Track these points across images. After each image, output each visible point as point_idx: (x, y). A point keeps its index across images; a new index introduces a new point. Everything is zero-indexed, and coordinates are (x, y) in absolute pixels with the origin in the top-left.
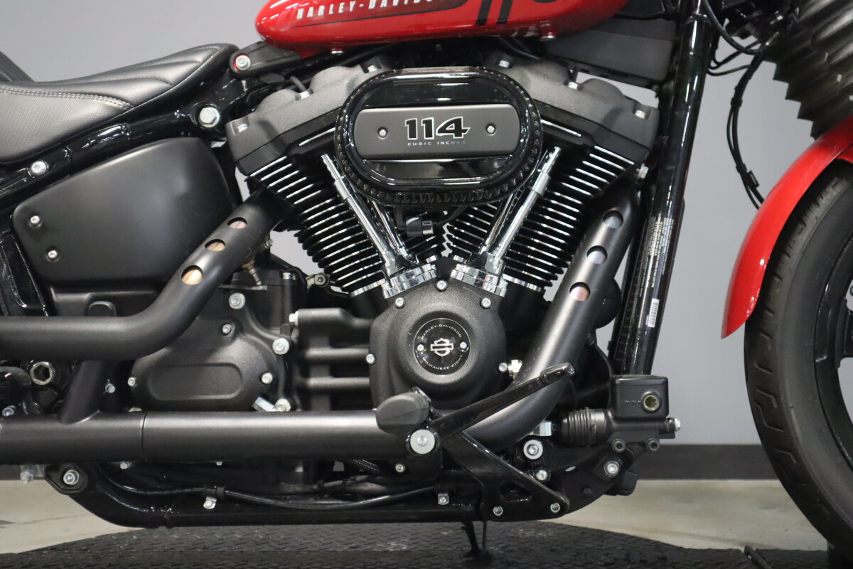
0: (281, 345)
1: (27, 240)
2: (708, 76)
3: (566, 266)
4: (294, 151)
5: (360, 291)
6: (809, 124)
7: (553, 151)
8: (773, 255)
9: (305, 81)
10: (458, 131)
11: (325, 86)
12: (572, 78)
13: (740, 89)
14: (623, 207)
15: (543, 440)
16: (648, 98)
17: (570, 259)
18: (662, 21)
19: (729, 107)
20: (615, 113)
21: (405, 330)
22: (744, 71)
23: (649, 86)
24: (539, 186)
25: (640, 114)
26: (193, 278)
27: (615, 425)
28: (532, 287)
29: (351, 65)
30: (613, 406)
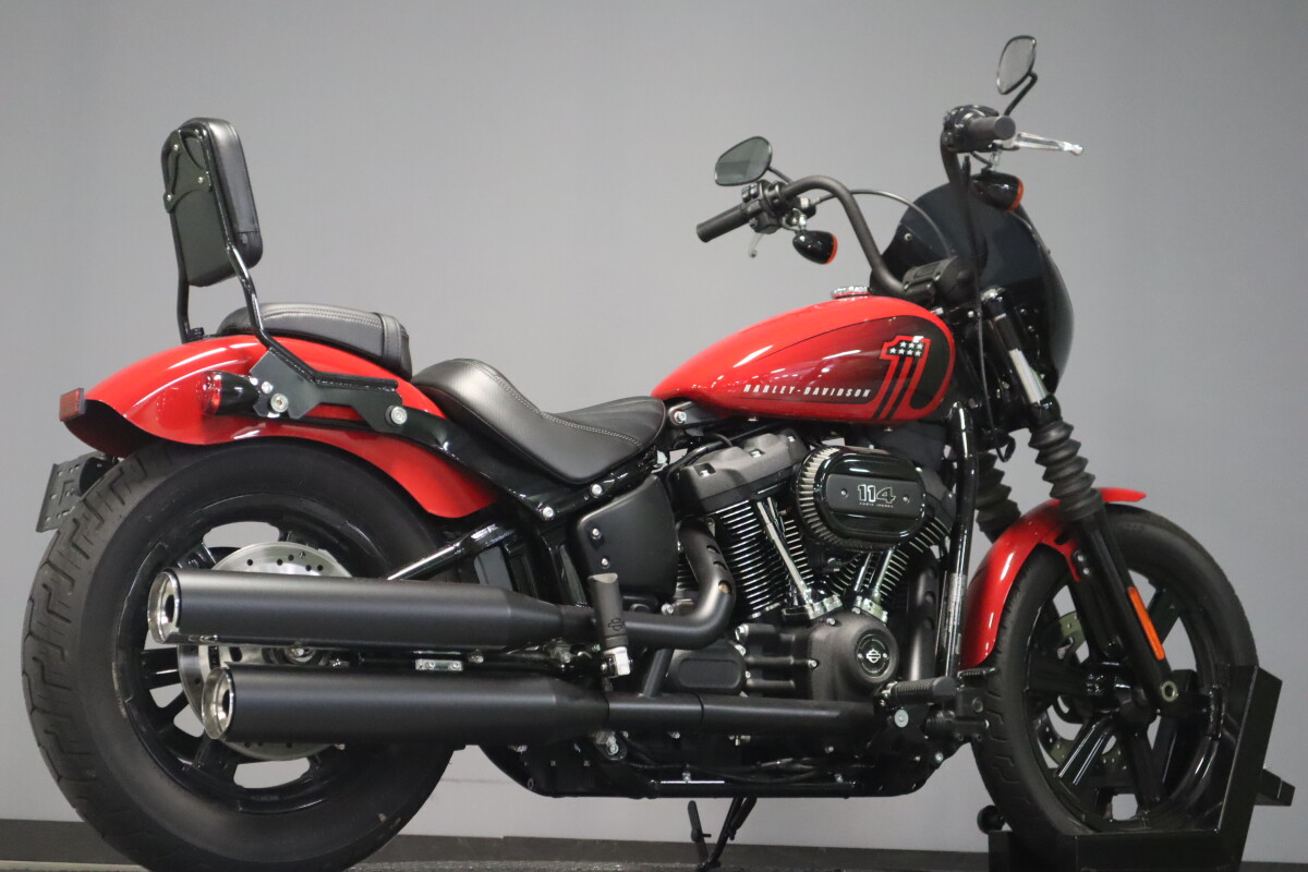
1: (588, 547)
4: (752, 497)
10: (889, 498)
26: (725, 589)
27: (957, 722)
30: (955, 709)
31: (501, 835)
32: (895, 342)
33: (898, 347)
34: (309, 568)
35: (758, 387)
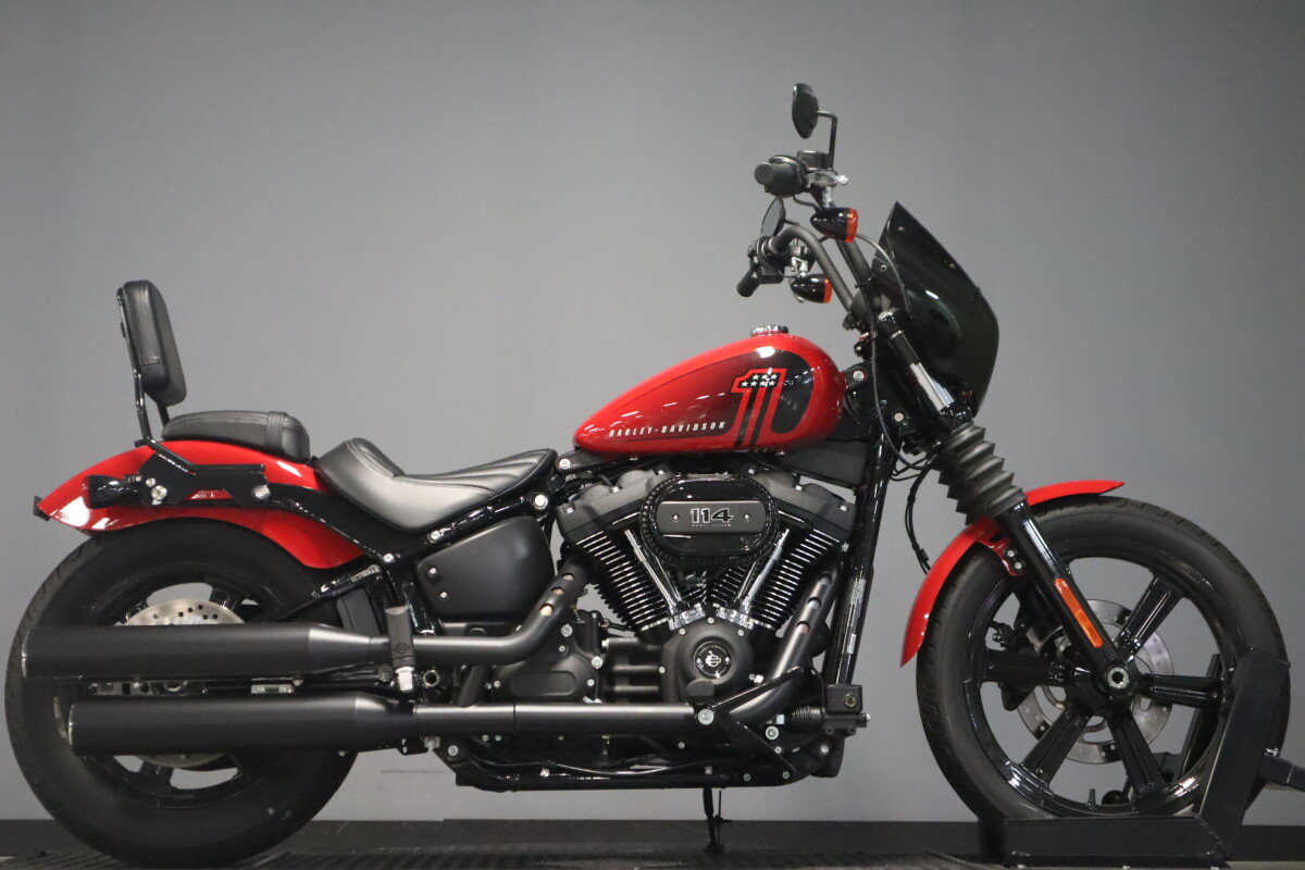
0: (598, 662)
1: (426, 585)
2: (891, 481)
3: (792, 614)
4: (609, 528)
5: (646, 627)
6: (963, 517)
7: (784, 531)
8: (934, 607)
9: (613, 478)
10: (726, 518)
11: (629, 484)
12: (796, 481)
13: (914, 489)
14: (832, 571)
15: (778, 726)
16: (849, 496)
17: (795, 608)
18: (858, 443)
19: (906, 503)
20: (826, 508)
21: (688, 650)
22: (915, 479)
23: (849, 487)
24: (775, 556)
25: (843, 508)
26: (546, 611)
27: (827, 717)
28: (769, 626)
29: (645, 469)
30: (826, 704)
31: (441, 819)
32: (747, 376)
33: (750, 380)
34: (205, 617)
35: (620, 431)
